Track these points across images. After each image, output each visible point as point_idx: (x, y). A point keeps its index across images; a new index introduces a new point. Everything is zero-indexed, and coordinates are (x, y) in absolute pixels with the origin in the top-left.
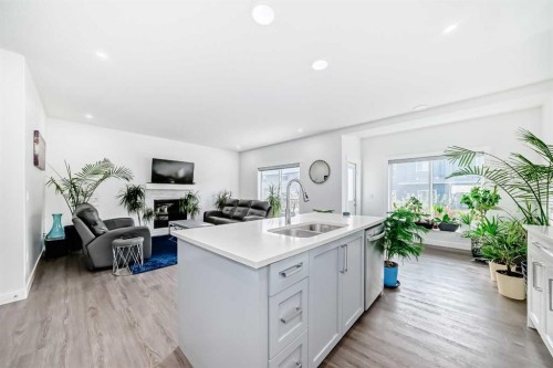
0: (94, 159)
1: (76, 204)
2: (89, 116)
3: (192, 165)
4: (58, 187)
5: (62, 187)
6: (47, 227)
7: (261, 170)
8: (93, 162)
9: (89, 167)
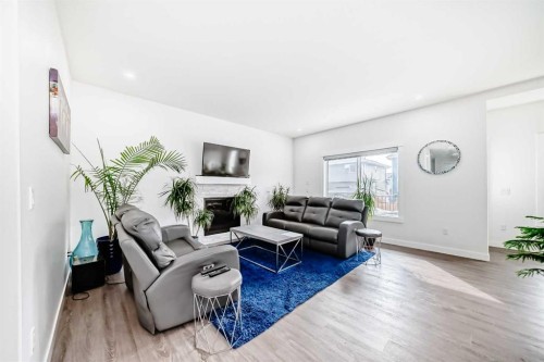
0: (137, 140)
1: (114, 206)
2: (130, 75)
3: (248, 152)
4: (88, 181)
5: (94, 180)
6: (73, 239)
7: (327, 159)
8: (135, 144)
9: (130, 150)
